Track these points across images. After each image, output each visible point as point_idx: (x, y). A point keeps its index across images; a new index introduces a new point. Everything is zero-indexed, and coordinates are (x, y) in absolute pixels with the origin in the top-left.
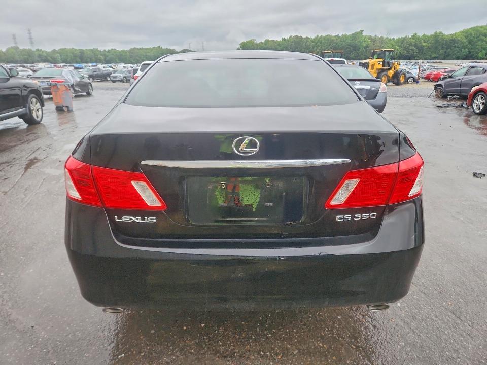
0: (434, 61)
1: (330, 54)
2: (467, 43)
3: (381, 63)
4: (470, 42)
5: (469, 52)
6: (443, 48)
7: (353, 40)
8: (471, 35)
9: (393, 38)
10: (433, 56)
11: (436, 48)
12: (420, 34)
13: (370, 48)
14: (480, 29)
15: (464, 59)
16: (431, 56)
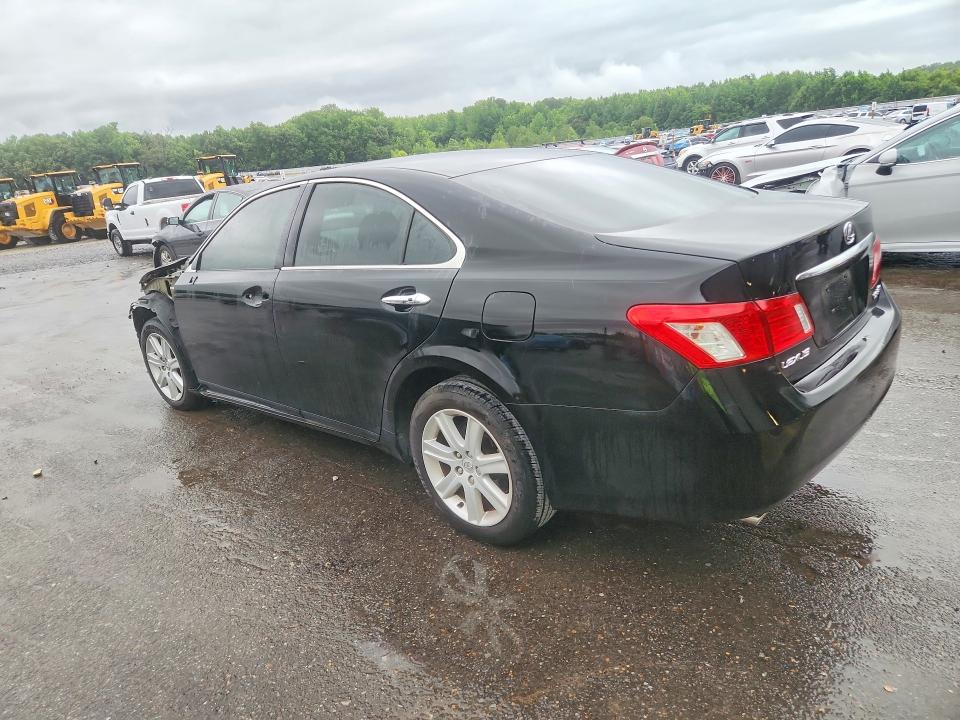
0: (268, 172)
1: (113, 170)
2: (306, 139)
3: (223, 180)
4: (309, 136)
5: (315, 153)
6: (273, 150)
7: (100, 141)
8: (307, 126)
9: (182, 137)
10: (263, 163)
11: (262, 149)
12: (227, 128)
13: (143, 156)
14: (315, 116)
15: (311, 165)
16: (259, 164)
